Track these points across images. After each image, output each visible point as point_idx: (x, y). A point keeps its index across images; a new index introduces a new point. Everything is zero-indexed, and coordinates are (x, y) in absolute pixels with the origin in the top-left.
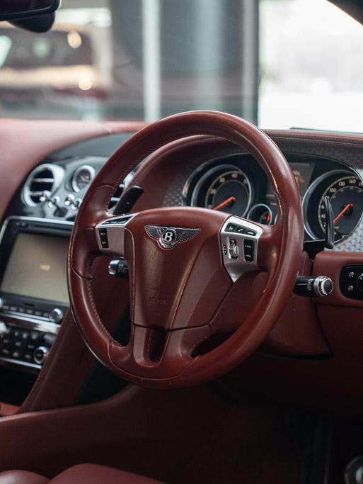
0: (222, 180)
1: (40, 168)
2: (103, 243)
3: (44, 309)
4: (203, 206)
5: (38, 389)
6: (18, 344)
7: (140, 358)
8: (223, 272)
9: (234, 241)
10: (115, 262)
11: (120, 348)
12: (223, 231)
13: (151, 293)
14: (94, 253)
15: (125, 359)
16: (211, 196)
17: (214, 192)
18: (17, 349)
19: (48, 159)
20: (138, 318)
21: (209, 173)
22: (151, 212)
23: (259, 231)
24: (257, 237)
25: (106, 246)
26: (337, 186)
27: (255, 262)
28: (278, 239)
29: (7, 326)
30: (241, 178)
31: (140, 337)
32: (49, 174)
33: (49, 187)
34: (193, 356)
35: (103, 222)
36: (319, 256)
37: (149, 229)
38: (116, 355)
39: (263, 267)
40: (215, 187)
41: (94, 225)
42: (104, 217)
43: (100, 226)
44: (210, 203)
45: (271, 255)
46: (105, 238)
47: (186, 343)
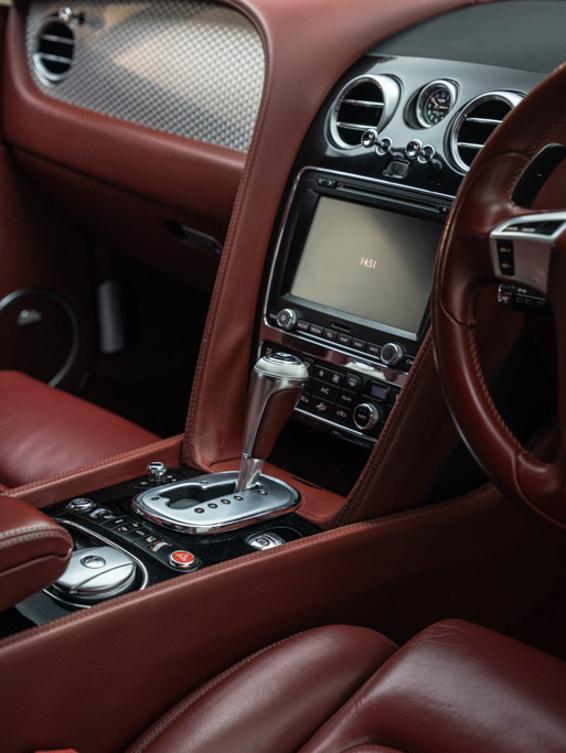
2: (505, 266)
5: (367, 479)
6: (326, 391)
14: (482, 279)
25: (511, 271)
35: (504, 227)
41: (488, 229)
43: (498, 232)
46: (507, 258)
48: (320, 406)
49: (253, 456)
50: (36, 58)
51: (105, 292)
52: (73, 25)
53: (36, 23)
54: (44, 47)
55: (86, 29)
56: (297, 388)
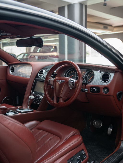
0: (71, 72)
1: (41, 70)
3: (41, 94)
4: (68, 77)
5: (39, 107)
6: (37, 100)
7: (55, 102)
8: (69, 88)
9: (71, 83)
10: (52, 86)
11: (52, 101)
12: (69, 81)
13: (57, 91)
14: (48, 85)
15: (53, 102)
16: (69, 75)
17: (70, 74)
18: (36, 101)
19: (43, 69)
20: (55, 96)
21: (69, 71)
22: (58, 78)
23: (75, 81)
24: (75, 82)
25: (50, 83)
26: (90, 73)
27: (74, 86)
28: (78, 82)
29: (35, 97)
30: (74, 72)
31: (55, 99)
32: (42, 71)
33: (42, 73)
34: (64, 102)
36: (87, 85)
37: (57, 80)
38: (51, 102)
39: (75, 87)
40: (70, 73)
42: (50, 78)
43: (49, 80)
44: (69, 76)
45: (77, 85)
46: (50, 82)
47: (63, 100)
48: (36, 102)
49: (28, 106)
50: (10, 71)
51: (17, 97)
52: (14, 67)
53: (11, 67)
54: (11, 70)
55: (16, 68)
56: (33, 99)
